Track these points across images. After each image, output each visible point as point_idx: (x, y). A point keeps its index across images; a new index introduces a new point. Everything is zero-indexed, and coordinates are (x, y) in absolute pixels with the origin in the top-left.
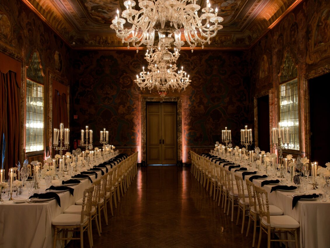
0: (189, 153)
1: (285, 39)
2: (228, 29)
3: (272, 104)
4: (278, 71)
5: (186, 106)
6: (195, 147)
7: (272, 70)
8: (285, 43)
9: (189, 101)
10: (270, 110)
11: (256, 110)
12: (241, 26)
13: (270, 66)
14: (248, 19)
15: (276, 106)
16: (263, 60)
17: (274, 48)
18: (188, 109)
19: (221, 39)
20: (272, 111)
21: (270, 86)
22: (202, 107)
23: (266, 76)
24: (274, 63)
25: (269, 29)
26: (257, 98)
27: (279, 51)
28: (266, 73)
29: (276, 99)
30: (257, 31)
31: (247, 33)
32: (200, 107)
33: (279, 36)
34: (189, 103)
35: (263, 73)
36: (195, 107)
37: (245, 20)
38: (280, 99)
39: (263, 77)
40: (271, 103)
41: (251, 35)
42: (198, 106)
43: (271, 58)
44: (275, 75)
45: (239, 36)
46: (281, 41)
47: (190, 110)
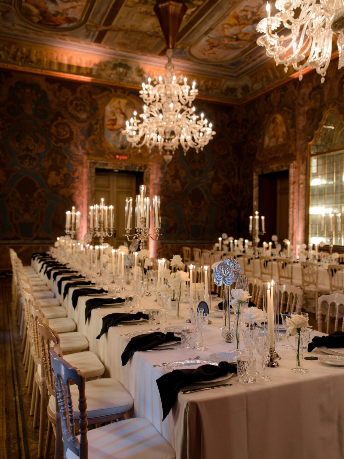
0: (159, 251)
1: (326, 93)
2: (222, 71)
3: (294, 183)
4: (310, 137)
5: (156, 180)
6: (167, 241)
7: (295, 136)
8: (326, 99)
9: (160, 171)
10: (291, 191)
11: (255, 192)
12: (241, 69)
13: (291, 130)
14: (259, 60)
15: (302, 186)
16: (274, 121)
17: (302, 106)
18: (158, 184)
19: (207, 84)
20: (293, 193)
21: (290, 157)
22: (178, 182)
23: (279, 143)
24: (300, 127)
25: (291, 78)
26: (260, 173)
27: (313, 110)
28: (281, 140)
29: (302, 177)
30: (265, 79)
31: (246, 81)
32: (175, 182)
33: (314, 89)
34: (160, 175)
35: (273, 140)
36: (168, 182)
37: (254, 60)
38: (310, 176)
39: (271, 145)
40: (292, 182)
41: (250, 86)
42: (173, 180)
43: (294, 119)
44: (300, 143)
45: (230, 84)
46: (319, 96)
47: (161, 185)
